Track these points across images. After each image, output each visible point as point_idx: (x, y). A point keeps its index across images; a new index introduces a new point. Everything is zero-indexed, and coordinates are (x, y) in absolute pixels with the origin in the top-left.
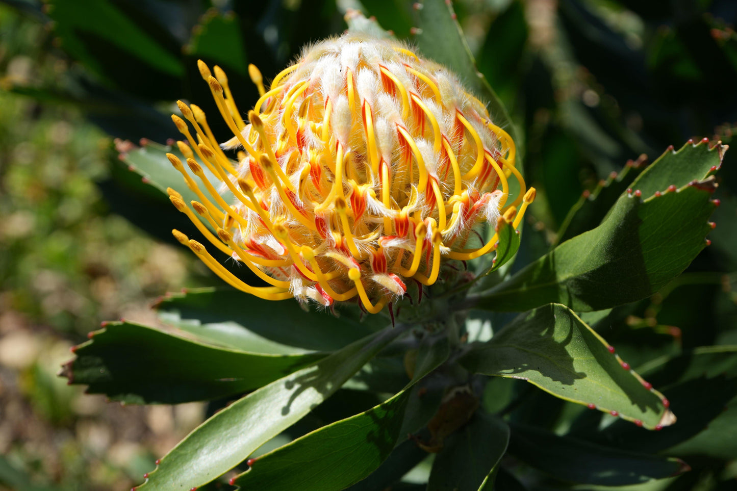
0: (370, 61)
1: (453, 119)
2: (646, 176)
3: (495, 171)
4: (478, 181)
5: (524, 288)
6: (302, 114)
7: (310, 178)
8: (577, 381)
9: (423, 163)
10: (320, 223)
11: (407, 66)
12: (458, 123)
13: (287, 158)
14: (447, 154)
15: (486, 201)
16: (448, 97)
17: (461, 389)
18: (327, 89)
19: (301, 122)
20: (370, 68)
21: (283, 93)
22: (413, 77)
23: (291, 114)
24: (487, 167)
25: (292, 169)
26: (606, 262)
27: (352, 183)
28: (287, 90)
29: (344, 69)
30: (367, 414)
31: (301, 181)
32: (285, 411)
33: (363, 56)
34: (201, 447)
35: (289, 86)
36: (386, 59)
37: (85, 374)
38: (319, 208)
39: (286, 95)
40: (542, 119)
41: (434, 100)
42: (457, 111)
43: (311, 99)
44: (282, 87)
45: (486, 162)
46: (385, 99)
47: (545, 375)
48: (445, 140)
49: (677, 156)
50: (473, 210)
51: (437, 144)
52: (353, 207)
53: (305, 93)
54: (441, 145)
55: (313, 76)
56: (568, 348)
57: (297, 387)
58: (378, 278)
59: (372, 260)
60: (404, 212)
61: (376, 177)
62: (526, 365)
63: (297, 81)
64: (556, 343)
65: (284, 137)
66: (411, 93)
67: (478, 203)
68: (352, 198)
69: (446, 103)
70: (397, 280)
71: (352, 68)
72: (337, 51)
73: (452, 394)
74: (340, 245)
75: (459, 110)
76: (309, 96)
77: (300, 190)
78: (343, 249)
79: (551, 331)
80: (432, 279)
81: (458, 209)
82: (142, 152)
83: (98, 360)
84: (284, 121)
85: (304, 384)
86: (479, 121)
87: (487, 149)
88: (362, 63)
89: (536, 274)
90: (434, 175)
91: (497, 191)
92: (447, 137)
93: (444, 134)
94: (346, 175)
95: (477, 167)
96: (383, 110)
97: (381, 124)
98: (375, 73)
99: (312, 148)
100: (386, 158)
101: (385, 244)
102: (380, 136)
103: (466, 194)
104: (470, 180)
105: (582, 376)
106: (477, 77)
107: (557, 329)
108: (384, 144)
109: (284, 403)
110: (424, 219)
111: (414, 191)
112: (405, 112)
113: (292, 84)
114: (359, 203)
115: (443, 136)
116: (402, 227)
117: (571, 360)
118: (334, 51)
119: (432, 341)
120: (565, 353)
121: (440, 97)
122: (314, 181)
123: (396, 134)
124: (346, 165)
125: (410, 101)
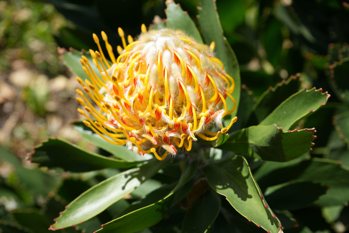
0: (169, 47)
1: (205, 76)
2: (294, 97)
3: (222, 100)
4: (214, 104)
5: (234, 142)
6: (137, 69)
7: (138, 99)
8: (248, 199)
9: (189, 98)
10: (141, 121)
11: (187, 49)
12: (207, 78)
13: (129, 88)
14: (200, 94)
15: (216, 116)
16: (204, 66)
17: (203, 179)
18: (149, 60)
19: (136, 74)
20: (169, 50)
21: (130, 56)
22: (189, 55)
23: (132, 68)
24: (219, 99)
25: (131, 93)
26: (268, 146)
27: (156, 106)
28: (131, 54)
29: (158, 50)
30: (155, 204)
31: (134, 102)
32: (123, 188)
33: (167, 44)
34: (86, 201)
35: (133, 53)
36: (177, 46)
37: (38, 159)
38: (141, 114)
39: (131, 58)
40: (267, 12)
41: (198, 67)
42: (207, 73)
43: (142, 63)
44: (130, 52)
45: (219, 96)
46: (174, 66)
47: (235, 193)
48: (200, 87)
49: (308, 93)
50: (210, 119)
51: (197, 89)
52: (156, 115)
53: (140, 59)
54: (198, 89)
55: (143, 51)
56: (247, 181)
57: (129, 177)
58: (165, 147)
59: (163, 138)
60: (179, 120)
61: (167, 103)
62: (228, 184)
63: (137, 51)
64: (242, 176)
65: (128, 78)
66: (187, 64)
67: (213, 116)
68: (156, 112)
69: (203, 69)
70: (173, 148)
71: (161, 50)
72: (155, 39)
73: (199, 181)
74: (149, 132)
75: (209, 72)
76: (141, 62)
77: (133, 106)
78: (150, 133)
79: (241, 170)
80: (189, 149)
81: (203, 120)
82: (70, 54)
83: (44, 153)
84: (128, 72)
85: (133, 176)
86: (217, 75)
87: (220, 90)
88: (166, 47)
89: (240, 136)
90: (194, 104)
91: (222, 110)
92: (201, 85)
93: (200, 84)
94: (154, 101)
95: (214, 98)
96: (173, 72)
97: (172, 79)
98: (171, 53)
99: (140, 87)
100: (172, 96)
101: (168, 135)
102: (171, 85)
103: (207, 112)
104: (211, 103)
105: (250, 197)
106: (223, 39)
107: (244, 169)
108: (172, 90)
109: (123, 185)
110: (188, 123)
111: (184, 110)
112: (183, 73)
113: (135, 52)
114: (158, 114)
115: (199, 85)
116: (177, 126)
117: (247, 187)
118: (154, 39)
119: (191, 161)
120: (245, 183)
121: (200, 66)
122: (140, 101)
123: (178, 84)
124: (154, 97)
125: (186, 68)
